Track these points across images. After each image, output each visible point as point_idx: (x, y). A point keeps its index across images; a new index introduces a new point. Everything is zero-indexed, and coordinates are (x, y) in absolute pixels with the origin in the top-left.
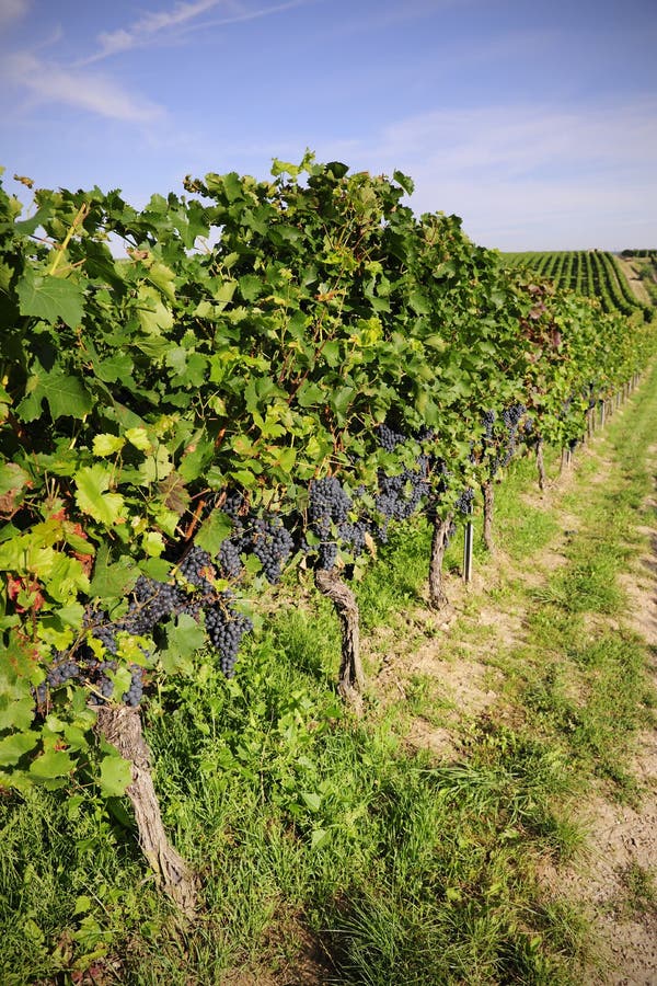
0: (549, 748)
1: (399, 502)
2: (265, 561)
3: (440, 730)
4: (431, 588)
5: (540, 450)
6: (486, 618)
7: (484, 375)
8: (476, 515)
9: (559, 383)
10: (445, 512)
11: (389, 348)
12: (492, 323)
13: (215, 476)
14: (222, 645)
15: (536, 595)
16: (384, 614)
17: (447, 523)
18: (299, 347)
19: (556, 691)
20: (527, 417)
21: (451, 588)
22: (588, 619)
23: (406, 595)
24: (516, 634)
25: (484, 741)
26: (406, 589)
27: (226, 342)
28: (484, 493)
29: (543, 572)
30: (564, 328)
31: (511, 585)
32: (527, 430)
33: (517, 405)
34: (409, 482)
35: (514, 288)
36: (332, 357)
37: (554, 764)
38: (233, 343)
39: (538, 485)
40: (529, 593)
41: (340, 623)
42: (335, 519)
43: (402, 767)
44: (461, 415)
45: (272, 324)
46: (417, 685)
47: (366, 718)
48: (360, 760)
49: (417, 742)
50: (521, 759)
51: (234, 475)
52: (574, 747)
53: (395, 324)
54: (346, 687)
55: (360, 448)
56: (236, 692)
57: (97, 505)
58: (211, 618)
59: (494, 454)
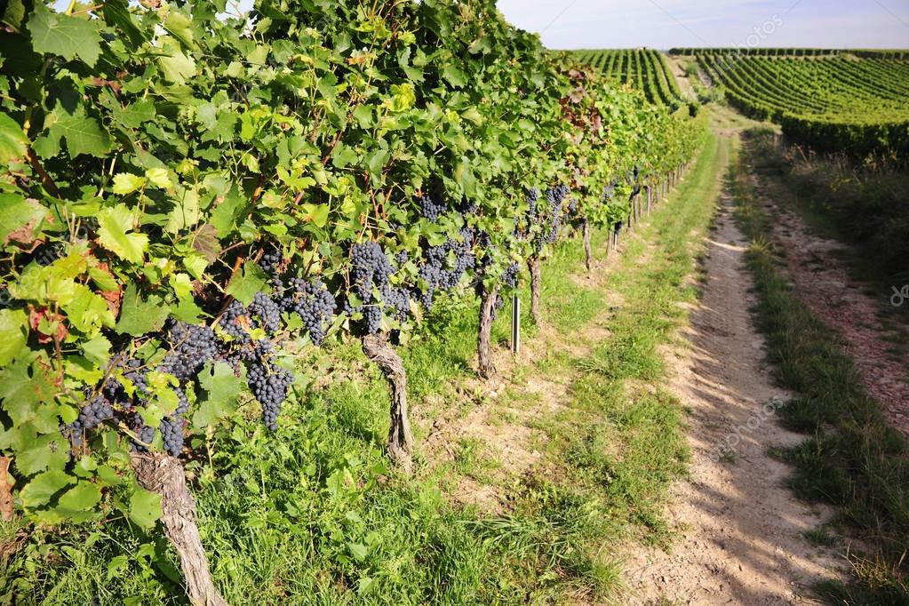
0: (588, 498)
1: (443, 272)
2: (306, 319)
3: (486, 487)
4: (480, 358)
5: (586, 232)
6: (533, 386)
7: (526, 153)
8: (522, 290)
9: (600, 167)
10: (491, 285)
11: (423, 115)
12: (534, 104)
13: (248, 229)
14: (264, 398)
15: (580, 364)
16: (434, 383)
17: (493, 295)
18: (330, 107)
19: (596, 449)
20: (570, 199)
21: (500, 360)
22: (628, 386)
23: (456, 366)
24: (560, 400)
25: (527, 496)
26: (456, 360)
27: (258, 102)
28: (530, 270)
29: (588, 344)
30: (604, 114)
31: (557, 357)
32: (571, 210)
33: (561, 186)
34: (451, 251)
35: (554, 72)
36: (365, 121)
37: (591, 514)
38: (264, 102)
39: (585, 266)
40: (574, 363)
41: (388, 387)
42: (377, 281)
43: (448, 520)
44: (505, 192)
45: (300, 82)
46: (465, 447)
47: (414, 477)
48: (407, 514)
49: (463, 498)
50: (561, 510)
51: (266, 228)
52: (611, 498)
53: (431, 95)
54: (395, 449)
55: (403, 216)
56: (287, 454)
57: (121, 244)
58: (253, 373)
59: (539, 232)
